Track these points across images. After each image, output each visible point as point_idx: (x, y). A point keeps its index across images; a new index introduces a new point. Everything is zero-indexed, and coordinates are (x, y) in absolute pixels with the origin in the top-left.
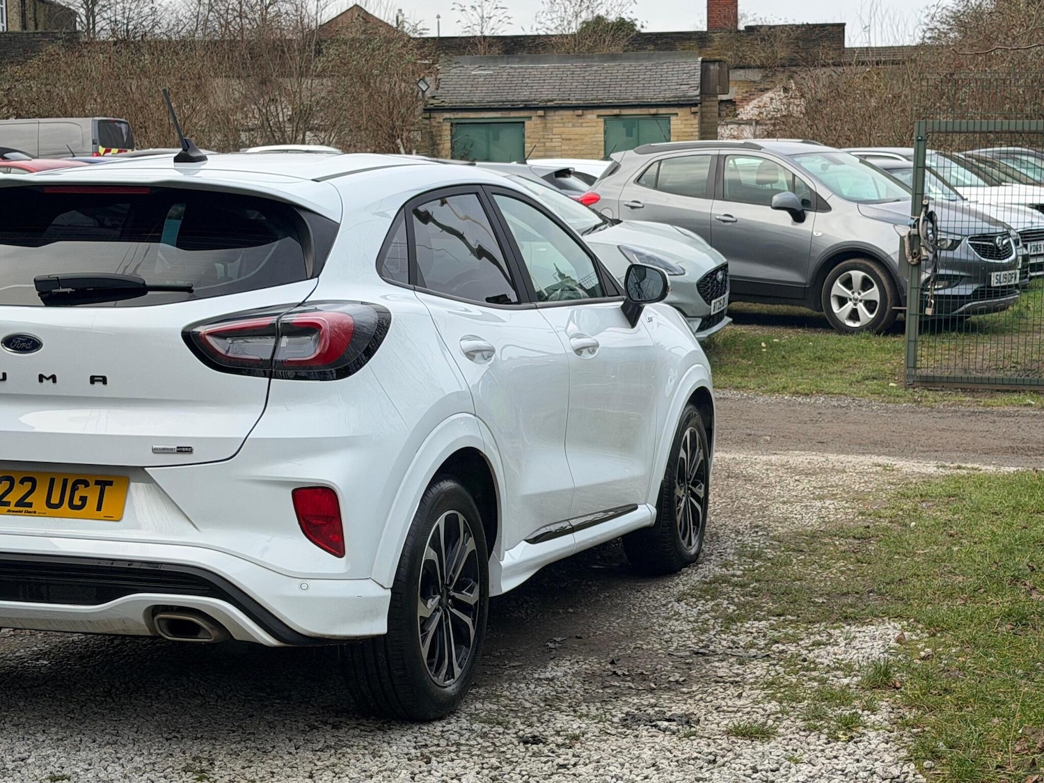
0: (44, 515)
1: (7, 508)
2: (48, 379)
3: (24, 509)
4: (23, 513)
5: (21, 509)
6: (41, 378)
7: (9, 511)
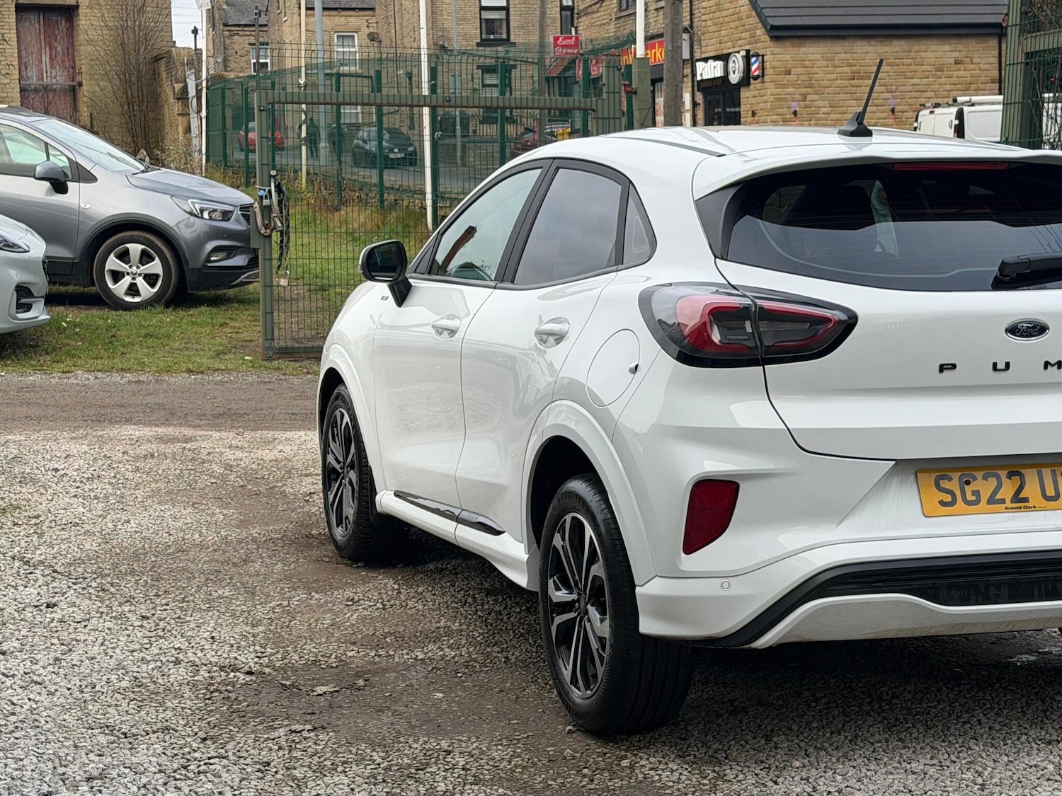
0: (1044, 509)
1: (1004, 506)
2: (1052, 365)
3: (1022, 505)
4: (1023, 509)
5: (1019, 505)
6: (1047, 364)
7: (1006, 508)
